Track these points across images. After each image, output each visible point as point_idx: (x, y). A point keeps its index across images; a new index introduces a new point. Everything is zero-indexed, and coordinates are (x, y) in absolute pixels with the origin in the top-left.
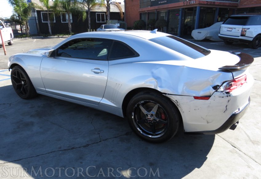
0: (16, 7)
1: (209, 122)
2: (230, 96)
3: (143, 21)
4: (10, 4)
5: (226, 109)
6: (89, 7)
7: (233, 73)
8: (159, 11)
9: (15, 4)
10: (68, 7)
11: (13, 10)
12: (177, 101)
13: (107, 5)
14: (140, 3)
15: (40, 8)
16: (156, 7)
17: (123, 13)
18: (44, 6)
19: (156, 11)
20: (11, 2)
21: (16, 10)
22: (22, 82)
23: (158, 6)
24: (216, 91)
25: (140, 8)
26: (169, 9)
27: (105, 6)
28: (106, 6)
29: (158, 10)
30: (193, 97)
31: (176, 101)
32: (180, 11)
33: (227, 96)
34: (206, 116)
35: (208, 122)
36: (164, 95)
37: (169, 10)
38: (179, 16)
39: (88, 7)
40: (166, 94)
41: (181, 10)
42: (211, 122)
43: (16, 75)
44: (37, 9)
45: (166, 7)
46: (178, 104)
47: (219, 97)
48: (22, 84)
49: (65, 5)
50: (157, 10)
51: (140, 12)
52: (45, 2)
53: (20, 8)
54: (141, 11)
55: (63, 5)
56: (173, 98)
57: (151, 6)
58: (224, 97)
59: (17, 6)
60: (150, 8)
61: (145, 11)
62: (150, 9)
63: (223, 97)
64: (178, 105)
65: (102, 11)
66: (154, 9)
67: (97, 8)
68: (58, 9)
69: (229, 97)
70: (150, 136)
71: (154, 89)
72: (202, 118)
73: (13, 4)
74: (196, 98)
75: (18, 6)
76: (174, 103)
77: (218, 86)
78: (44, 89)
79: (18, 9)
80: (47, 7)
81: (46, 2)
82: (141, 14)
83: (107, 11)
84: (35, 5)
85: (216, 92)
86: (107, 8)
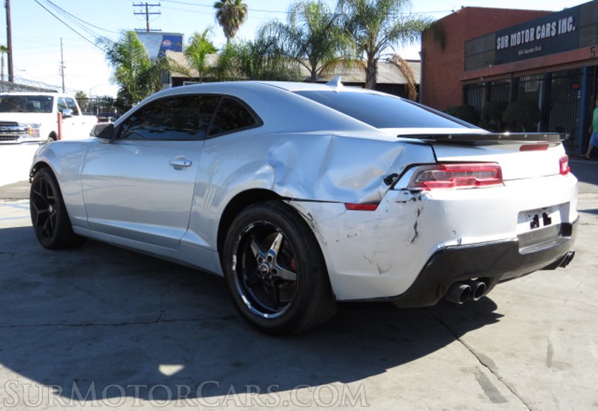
0: (122, 68)
1: (382, 270)
2: (420, 199)
3: (472, 107)
4: (109, 61)
5: (417, 233)
6: (314, 68)
7: (434, 148)
8: (519, 78)
9: (120, 61)
10: (255, 68)
11: (114, 75)
12: (310, 215)
13: (369, 62)
14: (466, 57)
15: (182, 70)
16: (510, 67)
17: (417, 86)
18: (192, 67)
19: (509, 76)
20: (113, 56)
21: (119, 75)
22: (48, 208)
23: (517, 62)
24: (392, 188)
25: (465, 70)
26: (549, 70)
27: (363, 65)
28: (366, 65)
29: (515, 75)
30: (343, 205)
31: (309, 217)
32: (582, 74)
33: (414, 199)
34: (375, 252)
35: (381, 272)
36: (286, 202)
37: (550, 74)
38: (579, 91)
39: (311, 69)
40: (289, 199)
41: (584, 71)
42: (387, 271)
43: (38, 191)
44: (174, 75)
45: (538, 65)
46: (313, 222)
47: (397, 202)
48: (49, 211)
49: (249, 63)
50: (513, 73)
51: (463, 81)
52: (196, 57)
53: (131, 72)
54: (466, 78)
55: (243, 62)
56: (304, 209)
57: (497, 63)
58: (408, 202)
59: (124, 66)
60: (492, 70)
61: (478, 78)
62: (492, 73)
63: (405, 202)
64: (313, 226)
65: (353, 81)
66: (504, 72)
67: (340, 72)
68: (229, 73)
69: (418, 201)
70: (266, 316)
71: (269, 190)
72: (366, 258)
73: (117, 60)
74: (349, 206)
75: (127, 65)
76: (306, 220)
77: (395, 175)
78: (85, 219)
79: (126, 72)
80: (201, 69)
81: (198, 57)
82: (466, 89)
83: (367, 80)
84: (171, 63)
85: (390, 192)
86: (367, 70)
